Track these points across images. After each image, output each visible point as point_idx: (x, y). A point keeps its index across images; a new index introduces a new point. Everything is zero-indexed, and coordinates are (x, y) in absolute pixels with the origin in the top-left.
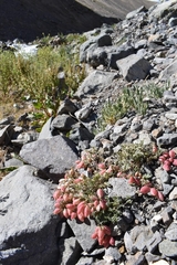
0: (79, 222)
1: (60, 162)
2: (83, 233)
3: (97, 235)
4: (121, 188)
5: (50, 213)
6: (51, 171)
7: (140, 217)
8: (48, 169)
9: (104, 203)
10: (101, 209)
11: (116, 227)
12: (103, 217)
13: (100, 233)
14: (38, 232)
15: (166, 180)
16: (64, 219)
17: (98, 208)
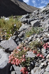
0: (16, 66)
1: (12, 47)
2: (18, 70)
3: (22, 70)
4: (31, 55)
5: (7, 62)
6: (9, 50)
7: (36, 64)
8: (8, 49)
9: (25, 59)
11: (28, 68)
12: (24, 64)
13: (23, 69)
14: (3, 69)
15: (45, 52)
16: (12, 65)
17: (23, 61)
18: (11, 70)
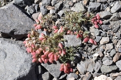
1: (21, 26)
2: (54, 69)
3: (63, 69)
6: (15, 33)
7: (85, 55)
9: (65, 51)
10: (64, 55)
11: (72, 62)
12: (65, 59)
13: (65, 67)
15: (98, 34)
18: (40, 72)
